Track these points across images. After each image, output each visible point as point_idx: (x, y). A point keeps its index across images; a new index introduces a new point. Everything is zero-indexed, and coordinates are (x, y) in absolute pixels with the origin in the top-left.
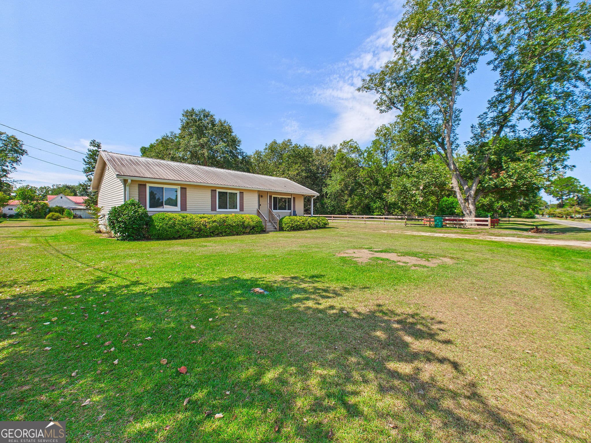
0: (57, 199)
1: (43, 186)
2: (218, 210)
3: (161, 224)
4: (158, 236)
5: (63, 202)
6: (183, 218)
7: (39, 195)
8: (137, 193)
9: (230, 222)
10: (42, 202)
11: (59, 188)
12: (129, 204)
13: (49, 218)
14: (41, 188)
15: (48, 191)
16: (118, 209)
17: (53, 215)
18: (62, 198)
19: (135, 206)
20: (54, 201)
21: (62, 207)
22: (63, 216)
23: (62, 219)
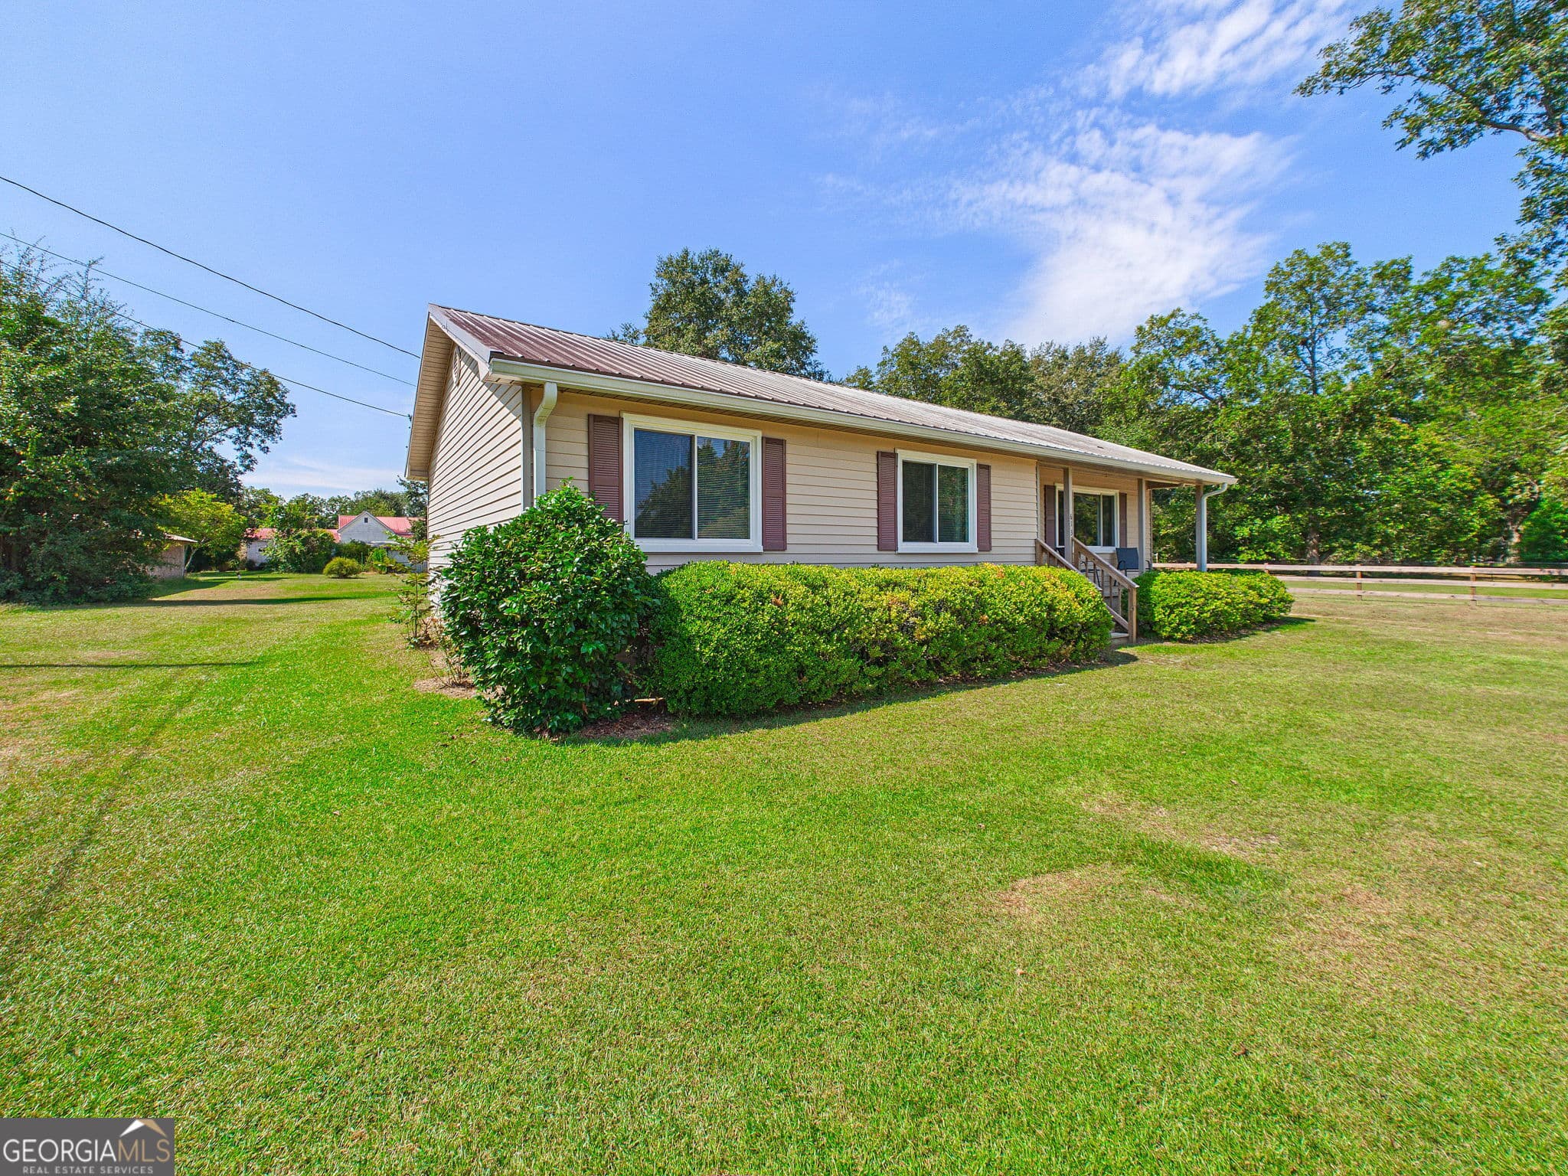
0: (355, 524)
1: (336, 497)
2: (904, 547)
3: (720, 632)
4: (707, 703)
5: (369, 530)
6: (814, 588)
7: (328, 515)
8: (584, 462)
9: (1002, 608)
10: (321, 532)
11: (366, 499)
12: (556, 516)
13: (330, 572)
14: (332, 500)
15: (346, 507)
16: (497, 543)
17: (341, 564)
18: (366, 520)
19: (583, 524)
20: (351, 528)
21: (363, 544)
22: (366, 566)
23: (360, 575)
